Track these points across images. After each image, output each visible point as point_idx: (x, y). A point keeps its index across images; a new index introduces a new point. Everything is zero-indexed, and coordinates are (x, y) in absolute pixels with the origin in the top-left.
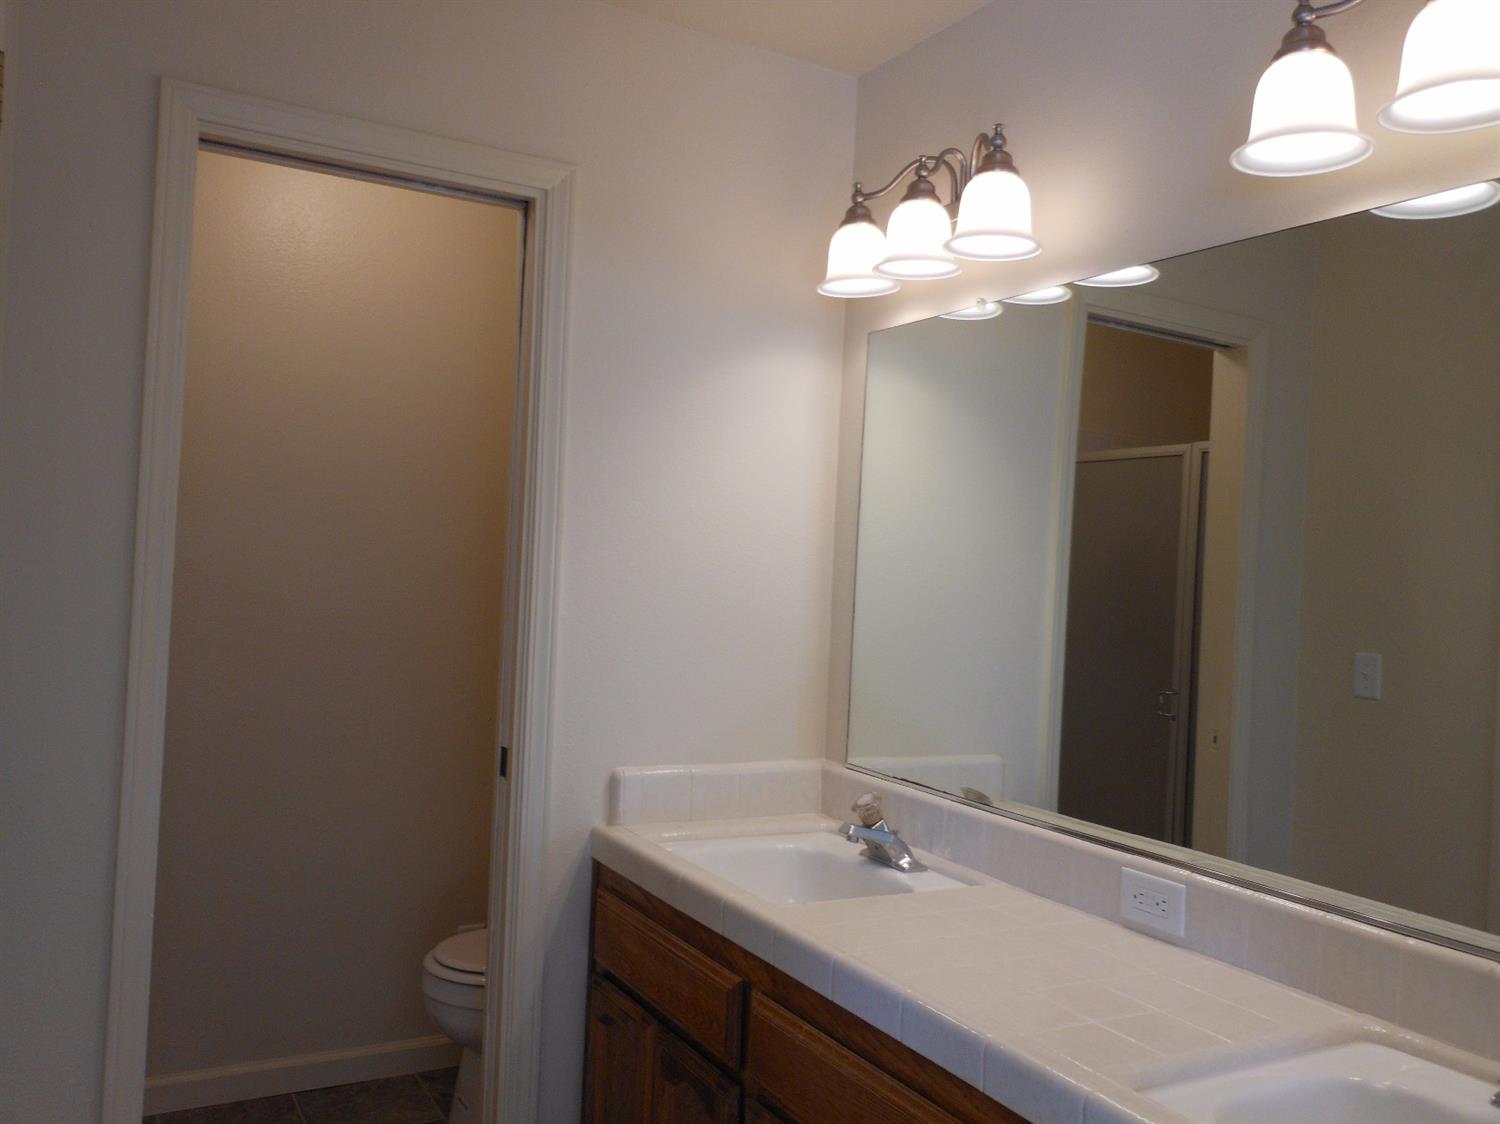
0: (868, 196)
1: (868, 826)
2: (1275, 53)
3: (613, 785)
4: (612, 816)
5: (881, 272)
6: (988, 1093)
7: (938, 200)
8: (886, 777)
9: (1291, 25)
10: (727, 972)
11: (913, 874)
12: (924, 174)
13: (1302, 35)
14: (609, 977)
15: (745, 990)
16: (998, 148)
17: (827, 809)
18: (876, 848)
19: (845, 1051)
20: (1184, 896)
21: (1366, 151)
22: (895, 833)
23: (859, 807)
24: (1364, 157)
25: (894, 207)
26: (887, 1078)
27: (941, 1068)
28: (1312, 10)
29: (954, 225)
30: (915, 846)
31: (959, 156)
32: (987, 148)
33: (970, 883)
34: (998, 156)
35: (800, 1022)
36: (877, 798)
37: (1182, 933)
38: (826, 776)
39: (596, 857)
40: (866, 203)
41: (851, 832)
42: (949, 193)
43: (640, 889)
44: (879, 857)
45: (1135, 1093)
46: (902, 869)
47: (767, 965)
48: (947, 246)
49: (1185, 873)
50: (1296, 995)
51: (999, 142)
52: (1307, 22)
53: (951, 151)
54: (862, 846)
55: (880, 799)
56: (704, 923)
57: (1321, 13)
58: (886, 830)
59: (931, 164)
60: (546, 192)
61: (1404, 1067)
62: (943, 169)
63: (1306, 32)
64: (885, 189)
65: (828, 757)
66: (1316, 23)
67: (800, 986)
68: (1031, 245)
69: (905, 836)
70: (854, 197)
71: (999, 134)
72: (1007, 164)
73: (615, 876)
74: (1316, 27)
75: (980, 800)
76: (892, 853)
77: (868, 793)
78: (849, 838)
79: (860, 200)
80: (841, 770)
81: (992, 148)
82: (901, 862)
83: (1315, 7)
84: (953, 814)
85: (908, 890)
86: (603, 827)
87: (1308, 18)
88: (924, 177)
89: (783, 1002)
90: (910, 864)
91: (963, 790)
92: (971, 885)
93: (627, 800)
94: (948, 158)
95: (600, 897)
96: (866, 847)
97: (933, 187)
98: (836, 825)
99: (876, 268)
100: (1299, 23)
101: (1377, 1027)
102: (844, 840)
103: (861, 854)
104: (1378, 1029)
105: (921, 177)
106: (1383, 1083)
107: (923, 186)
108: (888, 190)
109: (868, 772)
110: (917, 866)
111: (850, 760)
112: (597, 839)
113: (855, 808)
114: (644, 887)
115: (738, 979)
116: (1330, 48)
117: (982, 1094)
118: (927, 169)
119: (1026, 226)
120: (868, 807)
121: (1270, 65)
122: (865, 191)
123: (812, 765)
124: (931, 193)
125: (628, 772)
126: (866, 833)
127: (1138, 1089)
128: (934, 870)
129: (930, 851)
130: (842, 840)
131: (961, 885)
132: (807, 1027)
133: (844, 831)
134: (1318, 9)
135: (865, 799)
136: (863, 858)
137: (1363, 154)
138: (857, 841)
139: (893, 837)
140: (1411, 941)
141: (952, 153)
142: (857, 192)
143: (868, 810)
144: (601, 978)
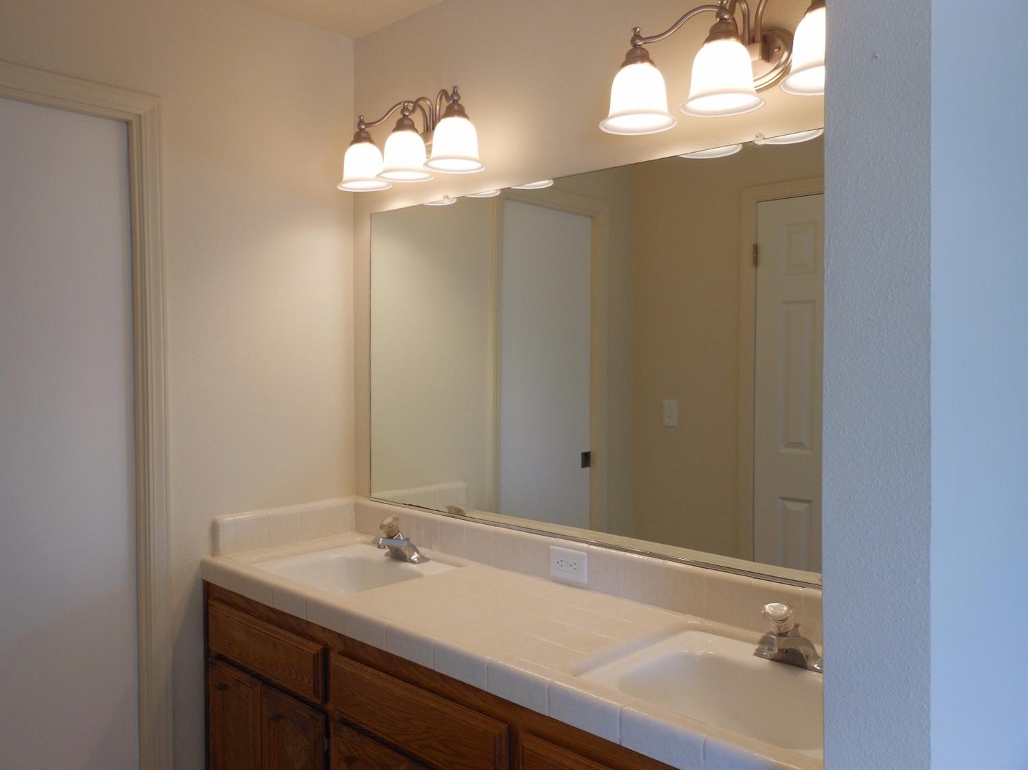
0: (369, 125)
1: (390, 537)
2: (621, 64)
3: (215, 528)
4: (215, 550)
5: (381, 177)
6: (490, 691)
7: (416, 130)
8: (398, 504)
9: (630, 47)
10: (312, 644)
11: (421, 564)
12: (407, 114)
13: (637, 54)
14: (220, 658)
15: (326, 652)
16: (455, 102)
17: (360, 528)
18: (397, 551)
19: (397, 681)
20: (586, 559)
21: (674, 123)
22: (407, 539)
23: (385, 526)
24: (671, 127)
25: (388, 135)
26: (426, 693)
27: (461, 682)
28: (641, 39)
29: (429, 150)
30: (420, 546)
31: (428, 103)
32: (448, 101)
33: (459, 566)
34: (456, 107)
35: (366, 668)
36: (396, 519)
37: (585, 581)
38: (358, 508)
39: (206, 579)
40: (367, 130)
41: (380, 543)
42: (422, 126)
43: (242, 597)
44: (398, 556)
45: (575, 678)
46: (413, 562)
47: (339, 635)
48: (426, 164)
49: (585, 545)
50: (649, 609)
51: (456, 98)
52: (639, 45)
53: (423, 99)
54: (387, 550)
55: (397, 519)
56: (291, 613)
57: (647, 41)
58: (402, 538)
59: (411, 106)
60: (140, 116)
61: (710, 641)
62: (418, 111)
63: (639, 52)
64: (380, 120)
65: (357, 495)
66: (643, 46)
67: (363, 645)
68: (479, 165)
69: (413, 541)
70: (359, 125)
71: (455, 93)
72: (461, 113)
73: (221, 590)
74: (643, 49)
75: (457, 513)
76: (407, 553)
77: (389, 516)
78: (379, 547)
79: (363, 127)
80: (367, 502)
81: (452, 102)
82: (413, 558)
83: (643, 37)
84: (443, 523)
85: (419, 575)
86: (207, 557)
87: (640, 43)
88: (407, 116)
89: (353, 657)
90: (418, 559)
91: (447, 507)
92: (460, 567)
93: (224, 539)
94: (421, 103)
95: (211, 606)
96: (389, 550)
97: (413, 123)
98: (371, 538)
99: (378, 175)
100: (635, 46)
101: (693, 620)
102: (376, 548)
103: (386, 555)
104: (695, 622)
105: (404, 116)
106: (700, 652)
107: (406, 122)
108: (382, 121)
109: (384, 502)
110: (423, 559)
111: (373, 495)
112: (204, 566)
113: (382, 527)
114: (245, 595)
115: (319, 647)
116: (652, 63)
117: (487, 693)
118: (408, 110)
119: (475, 154)
120: (390, 526)
121: (620, 70)
122: (366, 122)
123: (348, 501)
124: (412, 127)
125: (226, 519)
126: (390, 542)
127: (575, 675)
128: (432, 560)
129: (430, 548)
130: (375, 548)
131: (453, 568)
132: (370, 670)
133: (375, 543)
134: (645, 38)
135: (389, 520)
136: (387, 558)
137: (670, 125)
138: (384, 548)
139: (406, 542)
140: (709, 571)
141: (424, 100)
142: (361, 122)
143: (390, 527)
144: (213, 659)
